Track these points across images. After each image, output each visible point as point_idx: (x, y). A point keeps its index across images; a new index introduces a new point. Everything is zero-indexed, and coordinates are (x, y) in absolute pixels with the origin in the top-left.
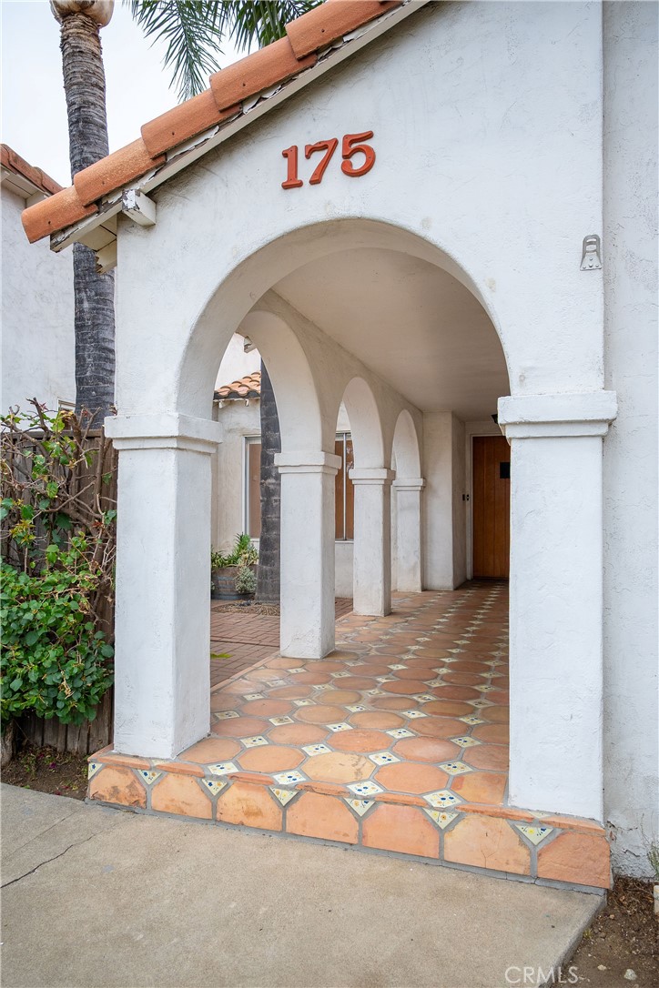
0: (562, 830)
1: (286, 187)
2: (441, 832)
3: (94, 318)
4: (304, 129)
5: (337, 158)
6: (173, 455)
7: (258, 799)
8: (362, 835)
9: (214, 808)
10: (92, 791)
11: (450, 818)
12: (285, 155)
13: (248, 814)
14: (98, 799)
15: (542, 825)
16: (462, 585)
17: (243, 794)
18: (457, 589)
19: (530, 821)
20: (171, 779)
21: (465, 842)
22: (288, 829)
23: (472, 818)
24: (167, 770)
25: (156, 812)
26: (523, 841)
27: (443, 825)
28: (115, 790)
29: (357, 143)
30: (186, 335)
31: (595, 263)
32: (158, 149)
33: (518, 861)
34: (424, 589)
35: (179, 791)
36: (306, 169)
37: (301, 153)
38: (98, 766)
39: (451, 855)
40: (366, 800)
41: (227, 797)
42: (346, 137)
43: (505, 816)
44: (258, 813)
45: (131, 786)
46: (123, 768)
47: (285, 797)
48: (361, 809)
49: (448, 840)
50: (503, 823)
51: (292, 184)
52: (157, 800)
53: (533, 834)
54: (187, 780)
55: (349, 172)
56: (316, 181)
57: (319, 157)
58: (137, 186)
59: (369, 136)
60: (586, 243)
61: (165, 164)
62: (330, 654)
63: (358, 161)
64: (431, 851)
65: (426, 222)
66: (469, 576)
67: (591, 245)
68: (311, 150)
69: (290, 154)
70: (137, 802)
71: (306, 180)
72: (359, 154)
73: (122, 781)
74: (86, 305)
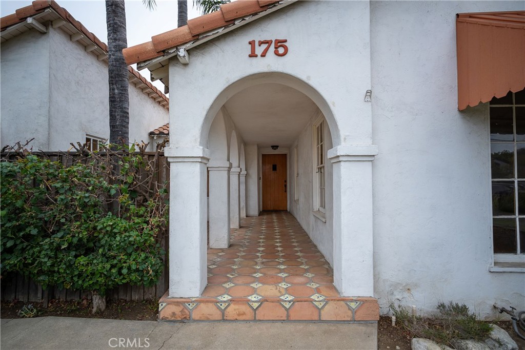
0: (363, 301)
1: (250, 56)
2: (320, 310)
4: (257, 34)
5: (273, 46)
6: (198, 165)
7: (243, 308)
8: (288, 316)
9: (223, 315)
10: (161, 315)
11: (323, 304)
12: (250, 43)
13: (239, 315)
14: (164, 319)
15: (356, 301)
17: (236, 307)
19: (352, 301)
20: (202, 305)
21: (329, 312)
22: (257, 318)
23: (331, 303)
24: (199, 302)
25: (195, 321)
26: (350, 308)
27: (320, 307)
28: (174, 314)
29: (281, 43)
30: (205, 113)
31: (369, 99)
32: (196, 32)
33: (348, 316)
35: (208, 310)
36: (259, 50)
37: (257, 44)
38: (164, 304)
39: (323, 318)
40: (290, 302)
41: (229, 309)
42: (276, 40)
43: (343, 300)
44: (244, 314)
45: (182, 311)
46: (177, 304)
47: (255, 305)
48: (287, 305)
49: (322, 312)
50: (342, 303)
51: (253, 55)
52: (195, 315)
53: (353, 305)
54: (210, 305)
55: (277, 53)
56: (263, 55)
57: (264, 46)
58: (184, 47)
59: (285, 41)
60: (367, 92)
61: (198, 39)
62: (230, 246)
63: (281, 50)
64: (316, 318)
65: (309, 78)
66: (261, 210)
67: (369, 93)
68: (261, 43)
69: (252, 43)
70: (185, 318)
71: (259, 55)
72: (281, 48)
73: (176, 309)
74: (116, 91)
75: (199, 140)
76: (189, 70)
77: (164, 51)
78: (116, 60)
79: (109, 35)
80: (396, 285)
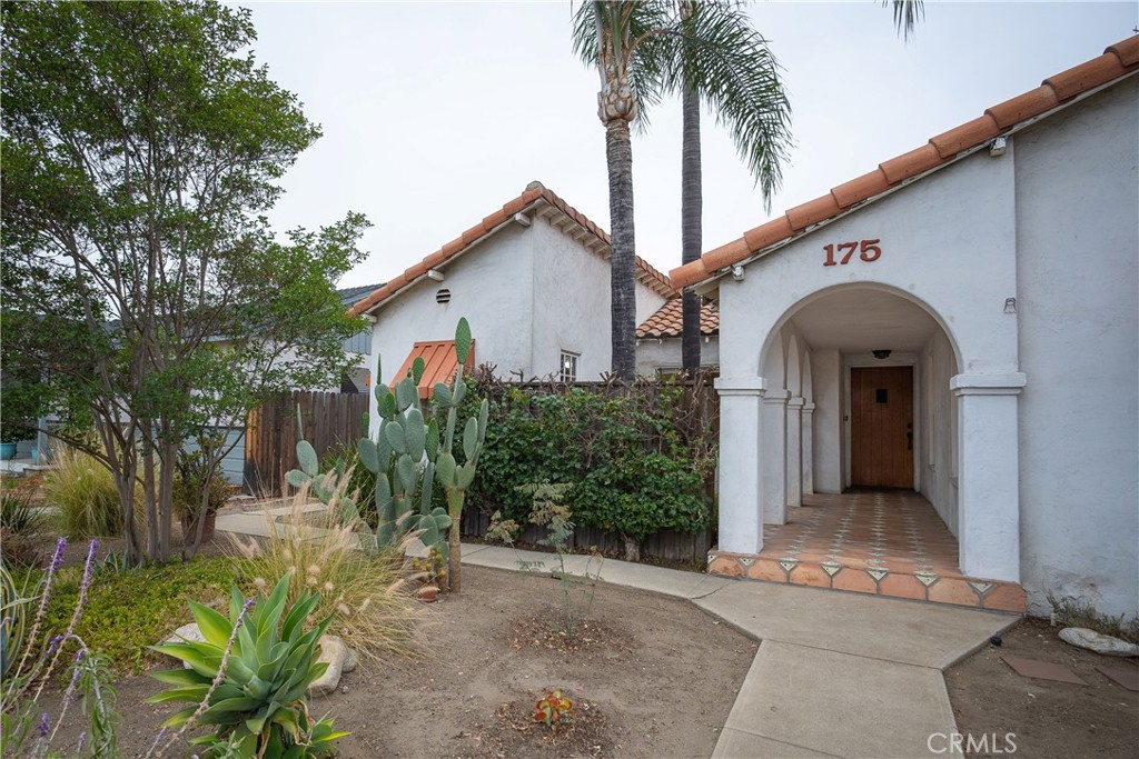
0: (996, 585)
1: (825, 264)
2: (927, 587)
3: (627, 304)
4: (836, 237)
5: (858, 251)
6: (756, 398)
7: (815, 572)
8: (878, 589)
9: (788, 577)
10: (711, 569)
11: (932, 580)
12: (825, 248)
13: (809, 580)
14: (715, 574)
15: (986, 582)
16: (845, 490)
17: (806, 570)
18: (843, 493)
19: (979, 581)
20: (761, 563)
21: (940, 590)
22: (834, 587)
23: (944, 580)
24: (755, 559)
25: (752, 579)
26: (975, 591)
27: (927, 584)
28: (726, 568)
29: (866, 245)
30: (765, 337)
31: (1013, 310)
32: (755, 248)
33: (973, 600)
34: (815, 492)
35: (766, 568)
36: (838, 256)
37: (835, 248)
38: (714, 557)
39: (931, 598)
40: (881, 572)
41: (794, 572)
42: (863, 242)
43: (965, 579)
44: (816, 579)
45: (736, 567)
47: (832, 571)
48: (878, 576)
49: (930, 590)
50: (963, 582)
51: (830, 262)
52: (752, 573)
53: (981, 588)
54: (772, 563)
55: (864, 258)
56: (845, 261)
57: (846, 251)
58: (740, 264)
59: (878, 241)
60: (1007, 301)
61: (758, 254)
62: (787, 523)
63: (871, 254)
64: (921, 596)
65: (912, 286)
66: (848, 484)
67: (1011, 302)
68: (840, 247)
69: (829, 249)
70: (740, 575)
71: (839, 263)
72: (870, 250)
73: (730, 564)
74: (622, 296)
75: (756, 369)
76: (744, 287)
77: (716, 271)
78: (623, 255)
79: (613, 223)
80: (1067, 577)
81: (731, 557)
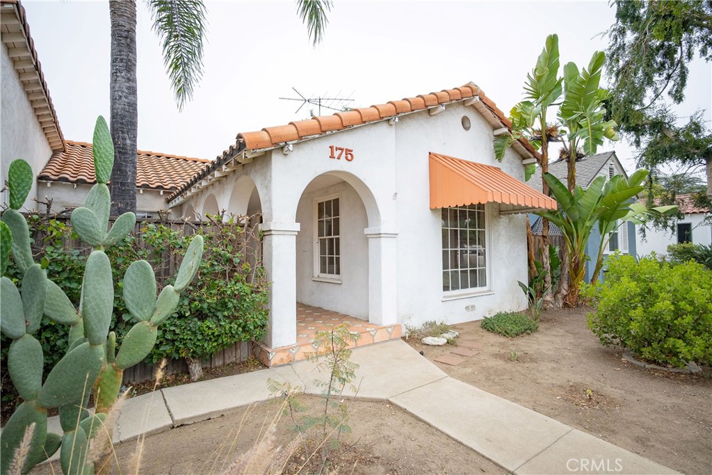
0: (394, 327)
1: (330, 157)
2: (373, 336)
4: (336, 142)
5: (344, 154)
6: (295, 237)
8: (356, 345)
10: (272, 363)
11: (374, 332)
12: (330, 147)
14: (276, 366)
15: (391, 327)
19: (389, 327)
20: (302, 347)
21: (378, 337)
23: (378, 331)
24: (296, 347)
25: (298, 361)
26: (388, 332)
27: (373, 334)
28: (282, 359)
29: (349, 152)
31: (395, 198)
32: (301, 134)
33: (388, 337)
36: (337, 154)
37: (334, 149)
38: (274, 354)
39: (375, 341)
42: (346, 149)
43: (383, 328)
45: (288, 356)
49: (375, 338)
50: (385, 329)
51: (332, 157)
52: (297, 357)
53: (390, 330)
54: (308, 346)
55: (347, 158)
56: (339, 158)
57: (339, 152)
59: (352, 151)
61: (301, 139)
63: (349, 157)
64: (372, 342)
67: (396, 194)
68: (337, 149)
70: (291, 361)
71: (336, 157)
72: (349, 155)
73: (283, 355)
75: (295, 217)
76: (288, 159)
81: (284, 350)
